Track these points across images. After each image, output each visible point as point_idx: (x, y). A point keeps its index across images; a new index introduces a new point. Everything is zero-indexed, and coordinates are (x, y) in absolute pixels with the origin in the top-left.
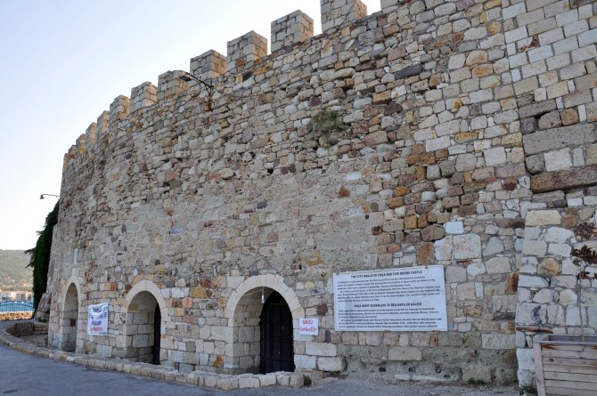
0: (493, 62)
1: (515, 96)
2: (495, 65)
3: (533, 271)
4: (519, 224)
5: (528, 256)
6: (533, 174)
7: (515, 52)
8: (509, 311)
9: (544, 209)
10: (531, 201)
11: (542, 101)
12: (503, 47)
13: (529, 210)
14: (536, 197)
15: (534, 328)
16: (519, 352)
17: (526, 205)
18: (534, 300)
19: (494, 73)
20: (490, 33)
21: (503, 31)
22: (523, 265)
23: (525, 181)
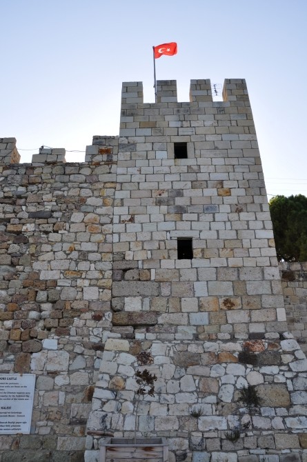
0: (102, 225)
1: (112, 253)
2: (104, 227)
3: (105, 385)
4: (100, 347)
5: (104, 373)
6: (115, 312)
7: (118, 222)
8: (82, 417)
9: (119, 338)
10: (111, 331)
11: (130, 260)
12: (111, 217)
13: (109, 338)
14: (114, 328)
15: (100, 432)
16: (86, 453)
17: (107, 333)
18: (104, 409)
19: (101, 233)
20: (104, 204)
21: (113, 206)
22: (99, 380)
23: (109, 316)
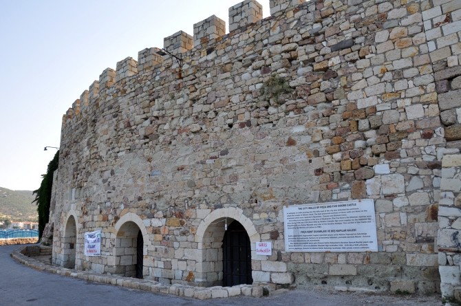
0: (412, 36)
1: (431, 63)
2: (415, 38)
3: (450, 203)
4: (436, 165)
5: (446, 191)
6: (447, 126)
7: (430, 27)
8: (428, 236)
9: (457, 153)
10: (446, 147)
11: (454, 67)
12: (421, 24)
13: (445, 154)
14: (449, 144)
15: (453, 249)
16: (441, 269)
17: (441, 150)
18: (453, 226)
19: (413, 45)
20: (409, 13)
21: (420, 11)
22: (442, 198)
23: (440, 132)
